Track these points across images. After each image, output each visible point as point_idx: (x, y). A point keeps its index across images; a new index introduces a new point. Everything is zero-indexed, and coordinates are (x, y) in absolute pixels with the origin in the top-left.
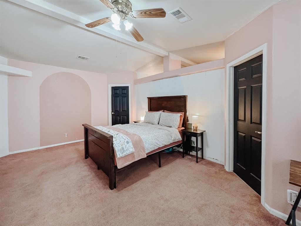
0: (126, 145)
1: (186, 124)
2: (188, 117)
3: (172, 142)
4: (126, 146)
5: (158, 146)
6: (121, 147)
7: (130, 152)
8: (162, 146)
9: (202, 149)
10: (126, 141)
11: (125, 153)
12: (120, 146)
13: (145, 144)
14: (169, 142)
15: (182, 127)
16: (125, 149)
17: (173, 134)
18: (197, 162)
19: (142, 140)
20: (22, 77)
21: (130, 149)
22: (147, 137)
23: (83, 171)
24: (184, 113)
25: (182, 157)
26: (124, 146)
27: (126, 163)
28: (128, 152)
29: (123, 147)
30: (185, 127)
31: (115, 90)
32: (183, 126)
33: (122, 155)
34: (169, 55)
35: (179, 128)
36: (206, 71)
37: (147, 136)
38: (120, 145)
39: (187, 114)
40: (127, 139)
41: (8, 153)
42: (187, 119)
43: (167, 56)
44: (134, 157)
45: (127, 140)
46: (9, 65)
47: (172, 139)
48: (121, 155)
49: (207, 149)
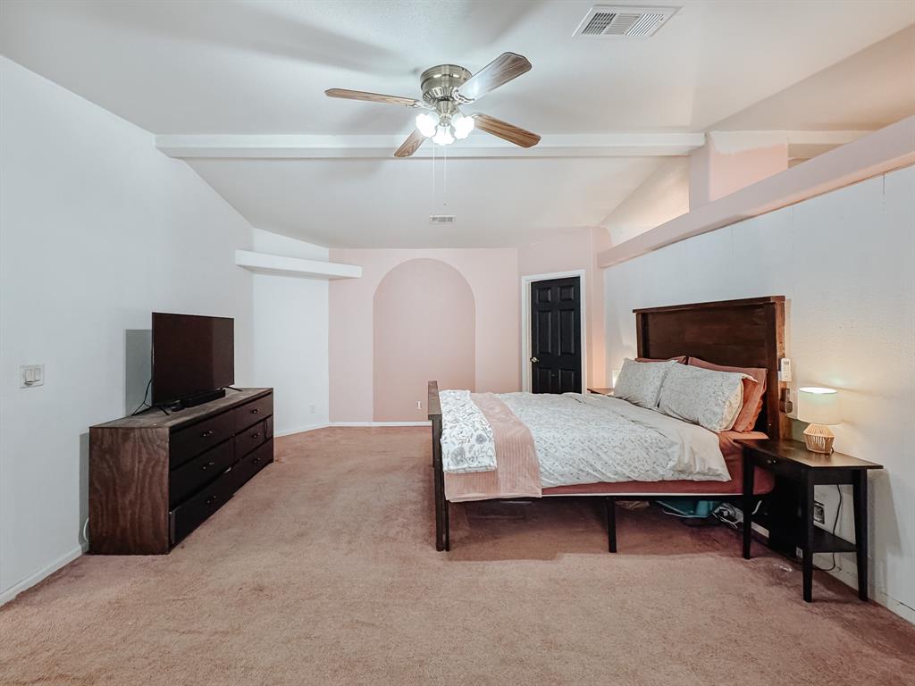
0: (474, 445)
1: (776, 419)
2: (783, 391)
3: (669, 476)
4: (471, 448)
5: (595, 473)
6: (457, 446)
7: (480, 465)
8: (611, 477)
9: (860, 549)
10: (475, 435)
11: (466, 466)
12: (454, 444)
13: (540, 456)
14: (656, 472)
15: (753, 430)
16: (468, 455)
17: (676, 448)
18: (808, 597)
19: (533, 445)
20: (344, 281)
21: (486, 458)
22: (554, 438)
23: (413, 490)
24: (764, 371)
25: (740, 553)
26: (466, 446)
27: (469, 492)
28: (475, 465)
29: (463, 448)
30: (773, 433)
31: (541, 290)
32: (759, 427)
33: (455, 468)
34: (707, 142)
35: (733, 430)
36: (884, 173)
37: (557, 435)
38: (457, 442)
39: (784, 375)
40: (484, 430)
41: (327, 424)
42: (783, 399)
43: (703, 147)
44: (496, 484)
45: (479, 432)
46: (331, 261)
47: (671, 464)
48: (452, 467)
49: (891, 559)
